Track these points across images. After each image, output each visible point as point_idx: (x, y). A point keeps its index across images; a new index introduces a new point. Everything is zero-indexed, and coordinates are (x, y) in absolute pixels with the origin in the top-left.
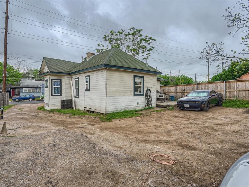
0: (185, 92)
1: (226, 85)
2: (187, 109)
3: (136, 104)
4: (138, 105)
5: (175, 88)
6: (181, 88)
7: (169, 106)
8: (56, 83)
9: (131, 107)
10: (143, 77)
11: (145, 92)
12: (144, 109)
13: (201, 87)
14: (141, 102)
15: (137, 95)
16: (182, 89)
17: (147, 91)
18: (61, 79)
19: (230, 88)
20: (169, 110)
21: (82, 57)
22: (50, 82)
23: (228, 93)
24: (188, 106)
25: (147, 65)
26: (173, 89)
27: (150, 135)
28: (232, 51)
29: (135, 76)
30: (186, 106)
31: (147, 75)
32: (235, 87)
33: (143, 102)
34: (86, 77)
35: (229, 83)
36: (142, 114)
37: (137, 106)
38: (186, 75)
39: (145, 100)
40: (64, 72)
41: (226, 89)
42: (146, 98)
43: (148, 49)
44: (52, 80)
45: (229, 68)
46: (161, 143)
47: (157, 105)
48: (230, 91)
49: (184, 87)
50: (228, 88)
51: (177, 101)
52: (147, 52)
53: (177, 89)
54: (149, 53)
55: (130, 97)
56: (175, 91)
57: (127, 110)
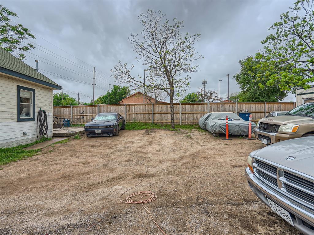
0: (84, 115)
2: (99, 136)
3: (22, 135)
4: (26, 137)
5: (70, 110)
6: (78, 110)
7: (74, 134)
9: (12, 142)
10: (33, 90)
11: (36, 114)
12: (36, 143)
13: (102, 109)
14: (30, 131)
15: (24, 119)
16: (80, 111)
17: (40, 112)
19: (129, 111)
20: (75, 139)
23: (128, 116)
24: (100, 132)
25: (38, 73)
26: (67, 111)
27: (88, 176)
28: (139, 75)
29: (19, 88)
30: (98, 132)
31: (39, 88)
32: (134, 110)
33: (33, 131)
35: (129, 106)
36: (40, 150)
37: (23, 138)
38: (66, 94)
39: (36, 127)
41: (126, 112)
42: (38, 125)
45: (112, 91)
46: (114, 181)
47: (53, 133)
48: (130, 114)
49: (83, 109)
50: (128, 111)
51: (85, 127)
53: (73, 111)
55: (11, 124)
56: (70, 114)
57: (5, 148)
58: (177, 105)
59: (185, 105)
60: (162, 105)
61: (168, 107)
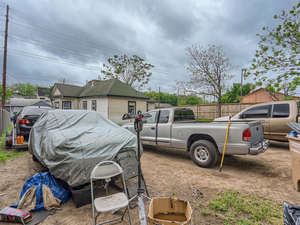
1: (198, 108)
8: (66, 105)
10: (135, 102)
17: (139, 112)
18: (70, 102)
19: (200, 110)
21: (87, 81)
22: (61, 103)
29: (129, 102)
31: (138, 101)
34: (93, 101)
40: (73, 96)
41: (198, 111)
43: (147, 74)
44: (63, 102)
48: (200, 112)
52: (146, 78)
54: (148, 78)
58: (237, 105)
59: (244, 105)
60: (224, 106)
61: (229, 107)
